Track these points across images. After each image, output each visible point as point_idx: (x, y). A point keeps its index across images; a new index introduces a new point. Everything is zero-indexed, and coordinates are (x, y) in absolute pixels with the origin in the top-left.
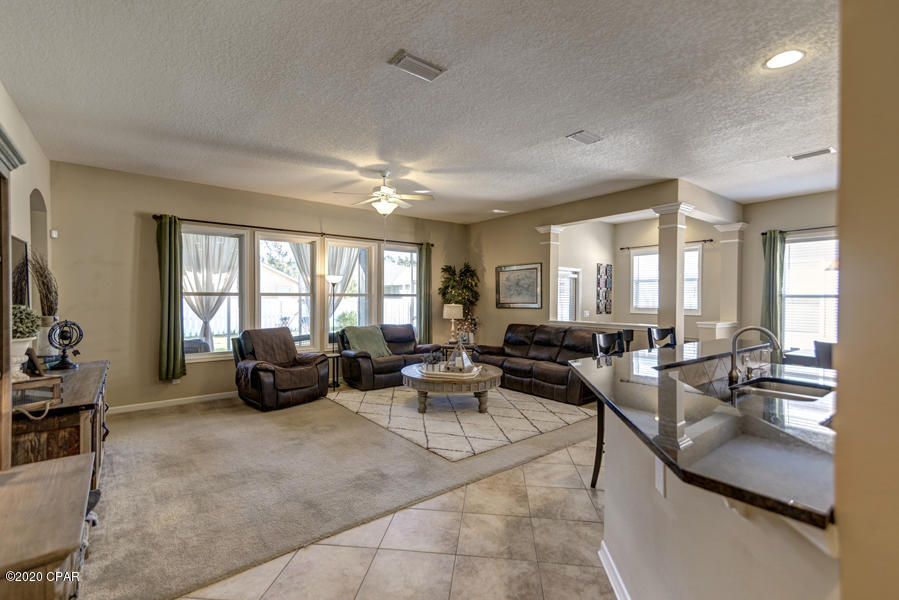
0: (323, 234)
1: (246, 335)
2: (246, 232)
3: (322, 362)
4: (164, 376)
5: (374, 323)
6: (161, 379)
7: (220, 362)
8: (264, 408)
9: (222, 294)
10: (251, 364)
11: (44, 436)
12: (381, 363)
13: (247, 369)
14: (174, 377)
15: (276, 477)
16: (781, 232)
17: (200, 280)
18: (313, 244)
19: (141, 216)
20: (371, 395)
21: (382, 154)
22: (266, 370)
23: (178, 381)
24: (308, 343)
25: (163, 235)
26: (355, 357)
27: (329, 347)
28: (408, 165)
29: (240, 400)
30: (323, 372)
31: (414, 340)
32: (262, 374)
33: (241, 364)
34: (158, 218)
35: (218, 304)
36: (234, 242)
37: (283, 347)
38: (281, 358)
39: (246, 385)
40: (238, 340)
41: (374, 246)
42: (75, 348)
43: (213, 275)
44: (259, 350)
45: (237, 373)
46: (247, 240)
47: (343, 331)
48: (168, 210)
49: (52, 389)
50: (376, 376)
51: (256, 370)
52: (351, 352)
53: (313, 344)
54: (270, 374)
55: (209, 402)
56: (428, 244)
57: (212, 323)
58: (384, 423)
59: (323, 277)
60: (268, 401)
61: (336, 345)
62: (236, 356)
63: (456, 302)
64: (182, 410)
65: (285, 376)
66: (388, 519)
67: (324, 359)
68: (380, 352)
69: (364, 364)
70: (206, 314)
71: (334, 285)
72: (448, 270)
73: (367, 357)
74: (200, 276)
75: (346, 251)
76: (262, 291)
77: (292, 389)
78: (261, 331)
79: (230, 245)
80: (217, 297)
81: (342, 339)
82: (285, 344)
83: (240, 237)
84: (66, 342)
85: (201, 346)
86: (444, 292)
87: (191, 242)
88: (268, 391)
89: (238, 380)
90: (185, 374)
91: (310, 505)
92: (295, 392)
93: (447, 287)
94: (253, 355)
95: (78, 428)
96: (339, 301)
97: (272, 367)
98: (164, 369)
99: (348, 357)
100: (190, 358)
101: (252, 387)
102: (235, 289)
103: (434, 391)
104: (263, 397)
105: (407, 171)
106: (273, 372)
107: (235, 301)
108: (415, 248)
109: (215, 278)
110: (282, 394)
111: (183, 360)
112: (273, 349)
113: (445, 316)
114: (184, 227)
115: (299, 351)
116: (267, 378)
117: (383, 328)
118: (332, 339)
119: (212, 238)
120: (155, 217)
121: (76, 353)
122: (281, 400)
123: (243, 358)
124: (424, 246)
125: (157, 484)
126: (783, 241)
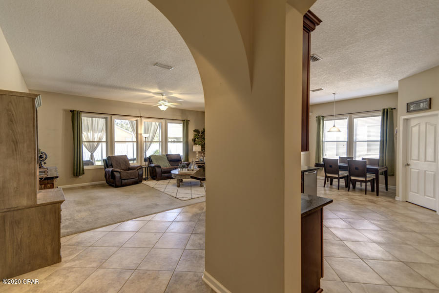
0: (141, 117)
1: (109, 158)
2: (108, 117)
3: (140, 169)
4: (76, 175)
5: (164, 153)
6: (74, 175)
7: (98, 169)
8: (116, 186)
9: (99, 142)
10: (110, 169)
11: (43, 186)
12: (165, 169)
13: (109, 171)
14: (80, 175)
15: (119, 205)
16: (322, 117)
17: (89, 136)
18: (137, 121)
19: (65, 111)
20: (160, 182)
21: (160, 88)
22: (117, 172)
23: (81, 177)
24: (135, 161)
25: (74, 118)
26: (154, 167)
27: (144, 163)
28: (172, 92)
29: (107, 184)
30: (140, 173)
31: (181, 160)
32: (115, 173)
33: (107, 169)
34: (72, 111)
35: (97, 146)
36: (104, 120)
37: (124, 163)
38: (123, 167)
39: (109, 177)
40: (106, 160)
41: (163, 121)
42: (45, 161)
43: (95, 134)
44: (114, 164)
45: (105, 173)
46: (109, 119)
47: (150, 157)
48: (76, 108)
49: (44, 172)
50: (163, 174)
51: (112, 172)
52: (153, 165)
53: (137, 162)
54: (118, 173)
55: (94, 185)
56: (187, 120)
57: (95, 154)
58: (162, 190)
59: (141, 134)
60: (117, 183)
61: (147, 163)
62: (105, 166)
63: (199, 145)
64: (83, 188)
65: (125, 174)
66: (154, 215)
67: (141, 168)
68: (165, 165)
69: (158, 170)
70: (92, 150)
71: (146, 138)
72: (196, 131)
73: (159, 167)
74: (89, 134)
75: (153, 123)
76: (115, 140)
77: (127, 179)
78: (115, 156)
79: (102, 122)
80: (96, 143)
81: (149, 160)
82: (125, 162)
83: (106, 119)
84: (41, 159)
85: (90, 163)
86: (194, 140)
87: (85, 120)
88: (118, 179)
89: (106, 176)
90: (84, 174)
91: (130, 212)
92: (129, 180)
93: (195, 138)
94: (112, 166)
95: (53, 184)
96: (150, 144)
97: (119, 170)
98: (75, 171)
99: (151, 167)
100: (86, 167)
101: (111, 178)
102: (104, 139)
103: (185, 178)
104: (115, 181)
105: (172, 93)
106: (120, 172)
107: (104, 145)
108: (181, 122)
109: (96, 135)
110: (123, 181)
111: (83, 168)
112: (120, 164)
113: (194, 150)
114: (83, 114)
115: (131, 165)
116: (117, 175)
117: (167, 155)
118: (146, 160)
119: (94, 119)
120: (71, 111)
121: (45, 163)
122: (123, 183)
123: (108, 167)
124: (185, 121)
125: (76, 208)
126: (323, 120)
